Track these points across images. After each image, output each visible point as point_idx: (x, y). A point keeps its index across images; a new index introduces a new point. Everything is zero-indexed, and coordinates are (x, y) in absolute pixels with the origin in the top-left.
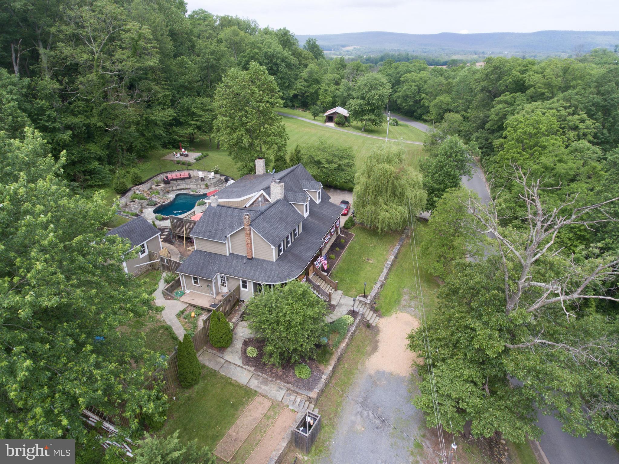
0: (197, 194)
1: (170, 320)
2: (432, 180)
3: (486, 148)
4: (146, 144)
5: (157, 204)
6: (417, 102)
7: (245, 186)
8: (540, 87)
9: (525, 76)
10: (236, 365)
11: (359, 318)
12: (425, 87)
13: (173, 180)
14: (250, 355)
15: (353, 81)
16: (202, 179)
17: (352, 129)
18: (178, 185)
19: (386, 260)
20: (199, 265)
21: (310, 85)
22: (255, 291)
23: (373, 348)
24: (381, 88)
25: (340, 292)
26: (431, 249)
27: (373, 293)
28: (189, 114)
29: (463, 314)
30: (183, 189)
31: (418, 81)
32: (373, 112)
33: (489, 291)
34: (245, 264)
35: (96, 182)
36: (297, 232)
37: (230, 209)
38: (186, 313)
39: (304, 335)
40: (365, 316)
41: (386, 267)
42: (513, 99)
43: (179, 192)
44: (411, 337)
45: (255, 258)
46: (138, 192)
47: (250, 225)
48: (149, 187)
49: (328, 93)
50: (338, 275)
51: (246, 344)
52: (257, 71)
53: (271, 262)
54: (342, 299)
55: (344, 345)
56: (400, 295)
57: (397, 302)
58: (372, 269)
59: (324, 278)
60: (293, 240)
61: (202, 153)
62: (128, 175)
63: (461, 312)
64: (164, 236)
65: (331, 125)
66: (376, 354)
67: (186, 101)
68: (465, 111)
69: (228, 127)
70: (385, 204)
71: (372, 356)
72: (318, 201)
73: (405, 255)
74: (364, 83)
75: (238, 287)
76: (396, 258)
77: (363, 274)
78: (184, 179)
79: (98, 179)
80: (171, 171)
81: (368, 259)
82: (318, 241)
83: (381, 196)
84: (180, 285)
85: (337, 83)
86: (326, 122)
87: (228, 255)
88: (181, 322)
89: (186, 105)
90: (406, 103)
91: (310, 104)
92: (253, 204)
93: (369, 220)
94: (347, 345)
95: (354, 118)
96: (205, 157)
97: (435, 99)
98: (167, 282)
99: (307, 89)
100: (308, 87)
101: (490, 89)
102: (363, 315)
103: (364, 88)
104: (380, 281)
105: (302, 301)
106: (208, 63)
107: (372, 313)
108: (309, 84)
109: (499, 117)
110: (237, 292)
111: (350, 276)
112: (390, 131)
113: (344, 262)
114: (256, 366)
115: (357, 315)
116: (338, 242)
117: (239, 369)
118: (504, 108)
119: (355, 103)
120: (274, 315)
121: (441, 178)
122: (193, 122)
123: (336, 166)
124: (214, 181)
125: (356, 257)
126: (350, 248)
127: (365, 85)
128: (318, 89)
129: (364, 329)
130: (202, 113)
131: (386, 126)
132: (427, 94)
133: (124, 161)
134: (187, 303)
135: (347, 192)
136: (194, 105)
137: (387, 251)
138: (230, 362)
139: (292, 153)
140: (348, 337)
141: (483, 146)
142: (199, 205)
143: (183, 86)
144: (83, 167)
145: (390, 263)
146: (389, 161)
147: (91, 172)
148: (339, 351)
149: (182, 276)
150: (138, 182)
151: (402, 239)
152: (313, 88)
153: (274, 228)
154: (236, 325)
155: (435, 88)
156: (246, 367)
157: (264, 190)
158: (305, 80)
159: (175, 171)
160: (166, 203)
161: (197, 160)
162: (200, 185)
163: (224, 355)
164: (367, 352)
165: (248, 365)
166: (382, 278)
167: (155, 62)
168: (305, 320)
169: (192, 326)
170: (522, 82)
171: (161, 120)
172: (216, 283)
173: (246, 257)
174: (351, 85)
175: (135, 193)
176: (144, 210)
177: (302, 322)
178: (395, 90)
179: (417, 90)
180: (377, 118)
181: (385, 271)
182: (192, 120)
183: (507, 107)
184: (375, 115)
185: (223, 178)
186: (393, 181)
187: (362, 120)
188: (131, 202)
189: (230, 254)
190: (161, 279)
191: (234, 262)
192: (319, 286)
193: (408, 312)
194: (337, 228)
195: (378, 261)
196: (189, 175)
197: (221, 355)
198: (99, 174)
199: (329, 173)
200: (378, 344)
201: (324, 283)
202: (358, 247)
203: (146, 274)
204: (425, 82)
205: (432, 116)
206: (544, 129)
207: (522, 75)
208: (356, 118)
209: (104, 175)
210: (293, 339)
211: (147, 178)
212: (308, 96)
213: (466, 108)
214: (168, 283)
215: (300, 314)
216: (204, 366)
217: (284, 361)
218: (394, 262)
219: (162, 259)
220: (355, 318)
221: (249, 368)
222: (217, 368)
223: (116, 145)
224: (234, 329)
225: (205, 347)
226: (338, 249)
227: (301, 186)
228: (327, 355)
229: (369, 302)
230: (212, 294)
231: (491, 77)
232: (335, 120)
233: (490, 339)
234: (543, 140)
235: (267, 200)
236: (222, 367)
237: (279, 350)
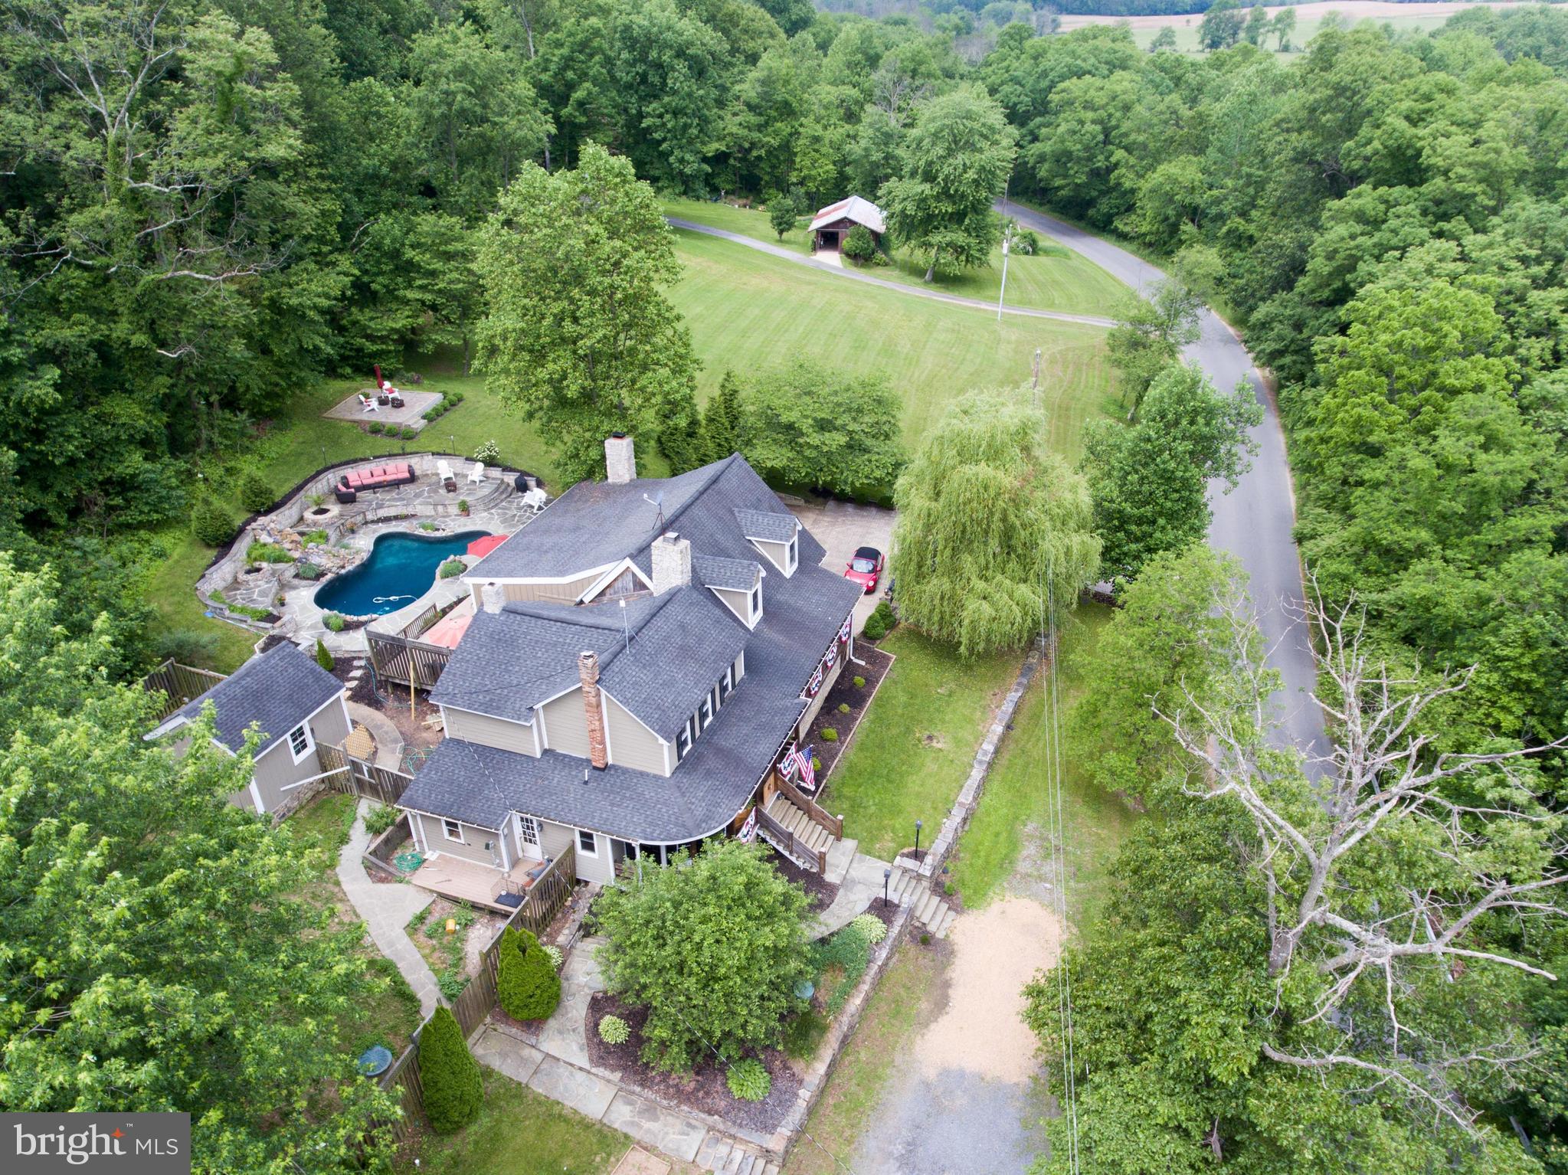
0: (438, 534)
1: (391, 944)
2: (1121, 492)
3: (1296, 352)
4: (275, 379)
5: (323, 575)
6: (1100, 175)
7: (577, 529)
8: (1461, 179)
9: (1421, 132)
10: (572, 1065)
11: (899, 921)
12: (1126, 126)
13: (364, 488)
14: (609, 1039)
15: (900, 110)
16: (450, 486)
17: (896, 273)
18: (380, 506)
19: (980, 738)
20: (459, 786)
21: (766, 124)
22: (618, 861)
23: (936, 1004)
24: (985, 145)
25: (849, 844)
26: (1104, 713)
27: (939, 846)
28: (397, 268)
29: (1165, 950)
30: (396, 518)
31: (1103, 107)
32: (960, 221)
33: (1230, 915)
34: (586, 783)
35: (141, 512)
36: (729, 679)
37: (540, 622)
38: (431, 920)
39: (749, 997)
40: (918, 914)
41: (981, 762)
42: (1382, 207)
43: (384, 529)
44: (1035, 992)
45: (613, 766)
46: (264, 538)
47: (597, 682)
48: (295, 518)
49: (824, 150)
50: (846, 791)
51: (599, 1005)
52: (603, 173)
53: (657, 778)
54: (854, 865)
55: (857, 1001)
56: (1014, 845)
57: (1007, 863)
58: (940, 768)
59: (804, 806)
60: (718, 706)
61: (445, 394)
62: (231, 481)
63: (1162, 944)
64: (354, 684)
65: (831, 258)
66: (944, 1021)
67: (385, 227)
68: (1244, 214)
69: (522, 348)
70: (982, 577)
71: (933, 1026)
72: (788, 570)
73: (1036, 718)
74: (932, 129)
75: (572, 849)
76: (1009, 727)
77: (913, 784)
78: (397, 484)
79: (147, 503)
80: (355, 461)
81: (930, 738)
82: (788, 702)
83: (971, 552)
84: (409, 835)
85: (851, 117)
86: (815, 248)
87: (539, 756)
88: (419, 948)
89: (387, 241)
90: (1065, 176)
91: (768, 185)
92: (602, 594)
93: (936, 619)
94: (867, 1000)
95: (903, 238)
96: (453, 405)
97: (1152, 168)
98: (373, 829)
99: (755, 135)
100: (760, 128)
101: (1319, 158)
102: (911, 912)
103: (934, 144)
104: (961, 804)
105: (743, 905)
106: (450, 105)
107: (936, 900)
108: (762, 119)
109: (1335, 264)
110: (568, 862)
111: (878, 792)
112: (1012, 277)
113: (862, 747)
114: (625, 1068)
115: (895, 913)
116: (847, 685)
117: (580, 1076)
118: (1353, 237)
119: (907, 190)
120: (669, 950)
121: (1145, 488)
122: (411, 295)
123: (843, 440)
124: (486, 491)
125: (895, 731)
126: (880, 703)
127: (936, 136)
128: (791, 135)
129: (913, 950)
130: (438, 265)
131: (1001, 256)
132: (1128, 149)
133: (216, 439)
134: (432, 891)
135: (874, 511)
136: (411, 237)
137: (985, 709)
138: (558, 1060)
139: (713, 399)
140: (868, 979)
141: (1287, 347)
142: (446, 575)
143: (374, 177)
144: (101, 473)
145: (991, 748)
146: (995, 454)
147: (126, 486)
148: (845, 1020)
149: (414, 817)
150: (263, 504)
151: (1030, 669)
152: (776, 133)
153: (664, 684)
154: (567, 952)
155: (1156, 130)
156: (601, 1071)
157: (632, 557)
158: (751, 107)
159: (365, 460)
160: (350, 568)
161: (431, 417)
162: (445, 505)
163: (541, 1038)
164: (918, 1014)
165: (605, 1066)
166: (966, 797)
167: (290, 146)
168: (751, 958)
169: (450, 958)
170: (1410, 152)
171: (315, 307)
172: (509, 837)
173: (588, 761)
174: (893, 123)
175: (256, 540)
176: (289, 596)
177: (744, 962)
178: (1031, 133)
179: (1101, 137)
180: (973, 241)
181: (977, 774)
182: (409, 285)
183: (1362, 234)
184: (967, 230)
185: (511, 478)
186: (1005, 511)
187: (928, 245)
188: (249, 572)
189: (545, 752)
190: (355, 819)
191: (557, 778)
192: (791, 835)
193: (1033, 896)
194: (842, 645)
195: (958, 742)
196: (411, 471)
197: (533, 1041)
198: (148, 490)
199: (824, 461)
200: (951, 992)
201: (806, 818)
202: (903, 698)
203: (312, 805)
204: (1127, 108)
205: (1142, 223)
206: (1453, 339)
207: (1414, 131)
208: (908, 238)
209: (164, 493)
210: (722, 1008)
211: (287, 488)
212: (759, 158)
213: (1247, 204)
214: (377, 832)
215: (738, 944)
216: (488, 1073)
217: (699, 1059)
218: (1003, 739)
219: (356, 766)
220: (888, 921)
221: (607, 1074)
222: (522, 1076)
223: (189, 395)
224: (563, 963)
225: (488, 1020)
226: (845, 708)
227: (739, 526)
228: (814, 1033)
229: (928, 874)
230: (501, 865)
231: (1324, 119)
232: (846, 243)
233: (1225, 1034)
234: (1449, 372)
235: (644, 587)
236: (535, 1072)
237: (686, 1036)
